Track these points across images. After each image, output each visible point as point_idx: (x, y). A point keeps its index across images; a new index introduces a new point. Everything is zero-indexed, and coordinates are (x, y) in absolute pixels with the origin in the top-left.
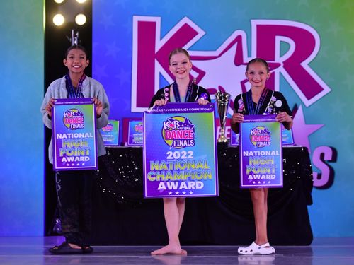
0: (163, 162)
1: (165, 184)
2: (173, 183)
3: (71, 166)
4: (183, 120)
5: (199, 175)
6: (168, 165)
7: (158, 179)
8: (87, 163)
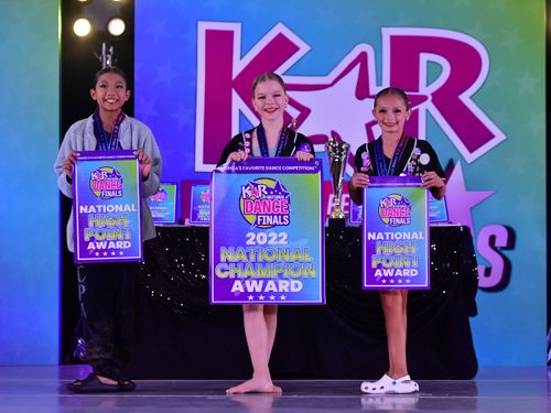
0: (240, 249)
1: (243, 283)
2: (254, 282)
3: (101, 255)
4: (272, 185)
5: (296, 270)
6: (248, 254)
7: (232, 276)
8: (127, 252)
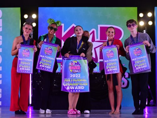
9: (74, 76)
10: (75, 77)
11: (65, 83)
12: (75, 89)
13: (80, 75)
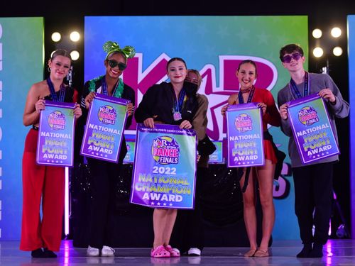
9: (162, 170)
10: (164, 174)
11: (140, 185)
12: (162, 199)
13: (175, 169)
